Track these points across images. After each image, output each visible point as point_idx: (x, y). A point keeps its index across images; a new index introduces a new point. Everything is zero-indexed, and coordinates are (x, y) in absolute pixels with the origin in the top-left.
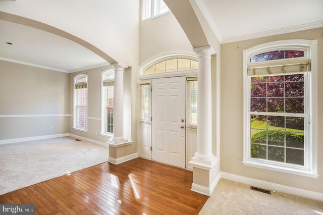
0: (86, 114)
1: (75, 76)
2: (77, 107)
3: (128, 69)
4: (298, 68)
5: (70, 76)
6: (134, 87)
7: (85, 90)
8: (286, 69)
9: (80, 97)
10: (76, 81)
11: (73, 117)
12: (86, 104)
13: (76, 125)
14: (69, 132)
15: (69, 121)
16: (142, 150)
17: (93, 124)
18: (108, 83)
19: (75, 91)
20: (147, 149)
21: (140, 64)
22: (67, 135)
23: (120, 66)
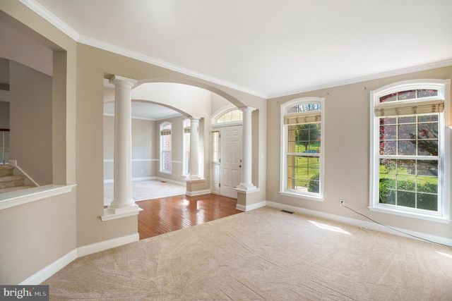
0: (170, 159)
1: (160, 123)
2: (163, 152)
3: (202, 120)
4: (314, 119)
5: (157, 123)
6: (206, 134)
7: (169, 137)
8: (307, 119)
9: (165, 142)
10: (162, 128)
11: (159, 162)
12: (170, 150)
13: (162, 169)
14: (156, 176)
15: (156, 165)
16: (214, 187)
17: (176, 167)
18: (188, 130)
19: (161, 137)
20: (217, 185)
21: (212, 114)
22: (155, 178)
23: (194, 119)
